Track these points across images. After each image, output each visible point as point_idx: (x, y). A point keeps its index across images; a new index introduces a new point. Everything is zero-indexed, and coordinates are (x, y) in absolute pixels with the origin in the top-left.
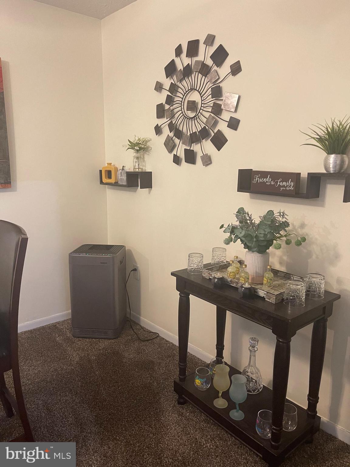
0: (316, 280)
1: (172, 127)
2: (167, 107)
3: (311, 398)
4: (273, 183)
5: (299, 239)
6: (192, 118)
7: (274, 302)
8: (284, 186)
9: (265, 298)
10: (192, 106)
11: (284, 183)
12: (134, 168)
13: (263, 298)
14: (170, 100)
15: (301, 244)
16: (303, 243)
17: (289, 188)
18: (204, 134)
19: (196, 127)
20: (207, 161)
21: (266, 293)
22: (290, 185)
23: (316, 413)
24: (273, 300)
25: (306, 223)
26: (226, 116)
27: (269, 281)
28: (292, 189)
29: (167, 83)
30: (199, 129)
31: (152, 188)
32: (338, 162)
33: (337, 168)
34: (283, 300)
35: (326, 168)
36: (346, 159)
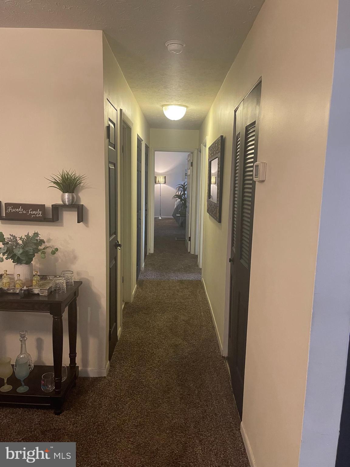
0: (69, 275)
3: (72, 355)
4: (24, 212)
5: (54, 250)
7: (46, 294)
8: (34, 214)
9: (39, 294)
11: (34, 212)
13: (38, 294)
15: (55, 253)
16: (56, 252)
17: (38, 215)
21: (40, 290)
22: (39, 213)
23: (76, 364)
25: (51, 238)
27: (37, 282)
28: (41, 216)
32: (71, 198)
33: (71, 201)
34: (51, 292)
35: (63, 201)
36: (75, 196)
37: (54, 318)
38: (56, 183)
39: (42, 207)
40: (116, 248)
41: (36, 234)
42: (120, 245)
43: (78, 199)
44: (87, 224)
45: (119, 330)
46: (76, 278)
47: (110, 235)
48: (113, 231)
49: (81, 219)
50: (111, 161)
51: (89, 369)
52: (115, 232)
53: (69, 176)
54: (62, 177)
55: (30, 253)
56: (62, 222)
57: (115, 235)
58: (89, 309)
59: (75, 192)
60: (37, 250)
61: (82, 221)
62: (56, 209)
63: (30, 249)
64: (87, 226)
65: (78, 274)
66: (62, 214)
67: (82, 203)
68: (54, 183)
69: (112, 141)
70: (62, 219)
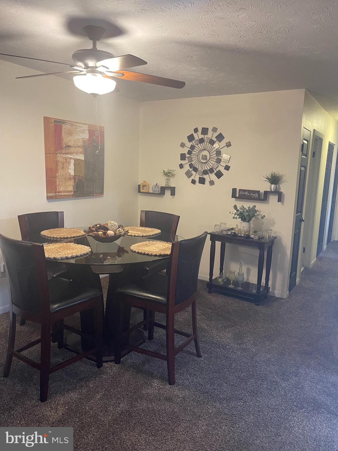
1: (191, 166)
2: (187, 155)
4: (248, 194)
5: (263, 216)
6: (204, 163)
10: (205, 157)
11: (254, 195)
12: (166, 185)
13: (253, 238)
14: (190, 153)
16: (264, 218)
18: (211, 171)
19: (206, 167)
20: (212, 183)
21: (254, 236)
22: (256, 195)
23: (268, 285)
24: (257, 238)
26: (223, 164)
28: (257, 197)
29: (189, 144)
30: (209, 168)
31: (174, 195)
32: (275, 187)
33: (275, 189)
34: (260, 238)
35: (270, 189)
36: (278, 186)
37: (260, 252)
38: (268, 178)
39: (258, 192)
40: (301, 223)
41: (255, 206)
42: (303, 221)
43: (279, 188)
44: (283, 203)
45: (298, 280)
46: (273, 235)
47: (297, 212)
48: (299, 210)
49: (279, 200)
50: (302, 165)
51: (276, 292)
52: (301, 211)
53: (275, 175)
54: (271, 175)
55: (251, 216)
56: (268, 201)
57: (301, 213)
58: (279, 255)
59: (278, 184)
60: (254, 216)
61: (280, 201)
62: (266, 193)
63: (251, 214)
64: (283, 205)
65: (275, 233)
66: (269, 196)
67: (281, 191)
68: (267, 178)
69: (305, 152)
70: (269, 199)
